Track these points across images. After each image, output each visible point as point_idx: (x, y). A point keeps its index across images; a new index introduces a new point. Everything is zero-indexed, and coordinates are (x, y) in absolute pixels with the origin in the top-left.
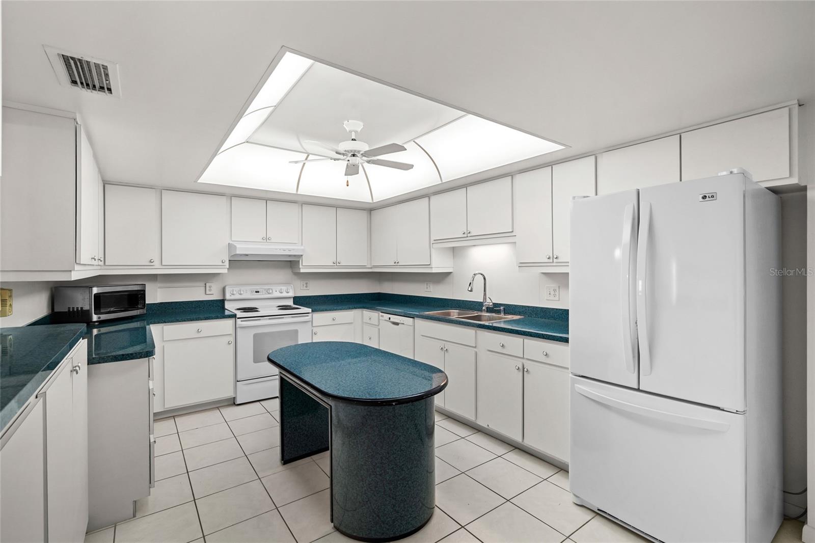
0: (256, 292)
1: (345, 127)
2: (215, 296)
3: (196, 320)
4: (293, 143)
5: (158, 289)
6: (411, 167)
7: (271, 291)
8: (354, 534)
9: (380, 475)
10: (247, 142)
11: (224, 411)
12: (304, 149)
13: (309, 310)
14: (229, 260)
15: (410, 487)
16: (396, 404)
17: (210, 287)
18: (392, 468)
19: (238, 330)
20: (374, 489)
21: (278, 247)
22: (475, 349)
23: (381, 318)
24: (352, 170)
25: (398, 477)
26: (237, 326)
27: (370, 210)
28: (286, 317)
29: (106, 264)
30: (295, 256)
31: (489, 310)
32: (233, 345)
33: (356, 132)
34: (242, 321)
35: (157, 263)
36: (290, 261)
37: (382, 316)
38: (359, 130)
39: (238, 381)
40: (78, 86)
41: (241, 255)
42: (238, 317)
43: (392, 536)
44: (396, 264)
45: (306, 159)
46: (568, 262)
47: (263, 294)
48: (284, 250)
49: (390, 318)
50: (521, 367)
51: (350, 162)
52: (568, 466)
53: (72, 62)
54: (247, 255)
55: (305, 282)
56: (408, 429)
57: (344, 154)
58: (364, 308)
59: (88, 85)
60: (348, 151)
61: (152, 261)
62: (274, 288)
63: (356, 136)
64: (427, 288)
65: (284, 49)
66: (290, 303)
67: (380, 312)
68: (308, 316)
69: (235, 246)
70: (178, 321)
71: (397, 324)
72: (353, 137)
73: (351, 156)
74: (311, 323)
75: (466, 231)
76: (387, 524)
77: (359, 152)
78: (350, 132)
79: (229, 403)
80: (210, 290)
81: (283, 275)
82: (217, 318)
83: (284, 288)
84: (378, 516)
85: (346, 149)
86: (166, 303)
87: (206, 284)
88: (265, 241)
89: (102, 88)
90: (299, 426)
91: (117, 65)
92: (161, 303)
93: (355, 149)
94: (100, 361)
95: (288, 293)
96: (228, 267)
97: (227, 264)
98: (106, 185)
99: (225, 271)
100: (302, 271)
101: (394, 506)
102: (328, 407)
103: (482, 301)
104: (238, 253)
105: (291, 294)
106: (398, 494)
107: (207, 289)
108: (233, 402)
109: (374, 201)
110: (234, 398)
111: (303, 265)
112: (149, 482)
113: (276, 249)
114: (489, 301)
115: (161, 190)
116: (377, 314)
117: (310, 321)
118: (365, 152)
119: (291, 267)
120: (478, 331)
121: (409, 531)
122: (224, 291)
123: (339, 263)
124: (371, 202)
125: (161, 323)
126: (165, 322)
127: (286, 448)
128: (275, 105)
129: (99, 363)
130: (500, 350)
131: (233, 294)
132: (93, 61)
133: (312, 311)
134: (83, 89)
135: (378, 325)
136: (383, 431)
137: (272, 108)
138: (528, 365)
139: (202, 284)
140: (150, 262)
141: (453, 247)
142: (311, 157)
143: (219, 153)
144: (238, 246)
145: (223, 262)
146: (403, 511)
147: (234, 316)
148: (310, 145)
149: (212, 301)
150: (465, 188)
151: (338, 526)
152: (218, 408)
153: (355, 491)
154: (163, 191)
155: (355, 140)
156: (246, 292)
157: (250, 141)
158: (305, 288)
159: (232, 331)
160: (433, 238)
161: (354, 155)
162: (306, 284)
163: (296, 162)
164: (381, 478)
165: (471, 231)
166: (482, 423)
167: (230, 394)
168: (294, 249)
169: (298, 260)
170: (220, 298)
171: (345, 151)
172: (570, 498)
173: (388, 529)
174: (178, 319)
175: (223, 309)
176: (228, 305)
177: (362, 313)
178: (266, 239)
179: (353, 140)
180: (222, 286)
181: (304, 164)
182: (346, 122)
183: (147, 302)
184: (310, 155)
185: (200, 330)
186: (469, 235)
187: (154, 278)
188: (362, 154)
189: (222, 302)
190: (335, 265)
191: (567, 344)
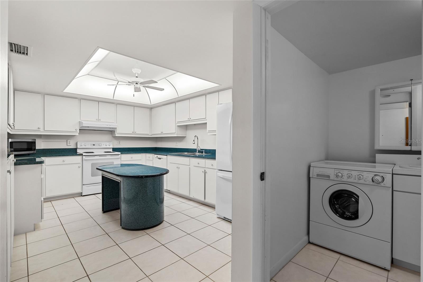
0: (93, 145)
1: (133, 71)
2: (72, 146)
3: (62, 156)
4: (112, 76)
5: (42, 142)
6: (163, 89)
7: (101, 145)
8: (129, 228)
9: (139, 205)
10: (88, 75)
11: (77, 199)
12: (117, 79)
13: (120, 153)
14: (80, 130)
15: (151, 210)
16: (145, 177)
17: (69, 142)
18: (144, 202)
19: (84, 161)
20: (137, 210)
21: (104, 123)
22: (189, 166)
23: (153, 157)
24: (137, 90)
25: (146, 206)
26: (83, 159)
27: (151, 108)
28: (108, 156)
29: (15, 129)
30: (113, 128)
31: (199, 152)
32: (81, 168)
33: (138, 74)
34: (85, 157)
35: (42, 129)
36: (111, 131)
37: (154, 156)
38: (139, 73)
39: (83, 185)
40: (13, 52)
41: (86, 127)
42: (83, 155)
43: (144, 228)
44: (162, 133)
45: (117, 84)
46: (216, 130)
47: (96, 146)
48: (107, 125)
49: (157, 156)
50: (204, 171)
51: (135, 86)
52: (215, 206)
53: (13, 45)
54: (88, 127)
55: (118, 141)
56: (150, 188)
57: (132, 83)
58: (147, 153)
59: (18, 52)
60: (134, 82)
61: (39, 128)
62: (102, 143)
63: (138, 75)
64: (176, 144)
65: (98, 47)
66: (111, 150)
67: (153, 154)
68: (119, 156)
69: (83, 123)
70: (53, 156)
71: (160, 159)
72: (137, 76)
73: (135, 84)
74: (120, 159)
75: (189, 118)
76: (142, 223)
77: (139, 82)
78: (135, 73)
79: (79, 195)
80: (69, 144)
81: (107, 137)
82: (73, 155)
83: (108, 144)
84: (138, 220)
85: (133, 81)
86: (46, 149)
87: (67, 141)
88: (98, 121)
89: (24, 53)
90: (111, 197)
91: (32, 47)
92: (43, 149)
93: (137, 81)
94: (20, 164)
95: (110, 146)
96: (79, 132)
97: (78, 132)
98: (15, 91)
99: (78, 134)
100: (116, 135)
101: (145, 216)
102: (120, 181)
103: (196, 148)
104: (83, 126)
105: (111, 146)
106: (146, 212)
107: (68, 143)
108: (81, 195)
109: (152, 104)
110: (81, 193)
111: (117, 132)
112: (41, 218)
113: (103, 125)
114: (199, 148)
115: (44, 95)
116: (152, 155)
117: (120, 158)
118: (141, 82)
119: (112, 134)
120: (190, 159)
121: (151, 226)
122: (77, 144)
123: (135, 132)
124: (150, 104)
125: (44, 157)
126: (47, 157)
127: (104, 206)
128: (100, 60)
129: (19, 165)
130: (197, 165)
131: (81, 146)
132: (22, 45)
133: (121, 154)
134: (15, 53)
135: (153, 160)
136: (140, 188)
137: (99, 62)
138: (207, 170)
139: (66, 141)
140: (38, 128)
141: (187, 125)
142: (119, 83)
143: (75, 78)
144: (84, 122)
145: (76, 130)
146: (148, 218)
147: (82, 155)
148: (119, 78)
149: (70, 149)
150: (189, 100)
151: (123, 227)
152: (73, 197)
153: (129, 212)
154: (45, 95)
155: (137, 77)
156: (88, 145)
157: (90, 74)
158: (119, 144)
159: (80, 162)
160: (177, 121)
161: (137, 84)
162: (119, 142)
163: (113, 85)
164: (139, 206)
165: (191, 118)
166: (192, 196)
167: (80, 191)
168: (112, 125)
169: (115, 130)
170: (75, 147)
171: (133, 82)
172: (216, 216)
173: (142, 225)
174: (53, 155)
175: (76, 152)
176: (79, 151)
177: (146, 155)
178: (98, 120)
179: (136, 77)
180: (76, 142)
181: (116, 86)
182: (133, 69)
183: (36, 148)
184: (119, 82)
185: (64, 161)
186: (190, 120)
187: (40, 136)
188: (140, 83)
189: (76, 149)
190: (133, 133)
191: (215, 160)
